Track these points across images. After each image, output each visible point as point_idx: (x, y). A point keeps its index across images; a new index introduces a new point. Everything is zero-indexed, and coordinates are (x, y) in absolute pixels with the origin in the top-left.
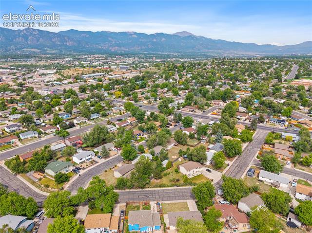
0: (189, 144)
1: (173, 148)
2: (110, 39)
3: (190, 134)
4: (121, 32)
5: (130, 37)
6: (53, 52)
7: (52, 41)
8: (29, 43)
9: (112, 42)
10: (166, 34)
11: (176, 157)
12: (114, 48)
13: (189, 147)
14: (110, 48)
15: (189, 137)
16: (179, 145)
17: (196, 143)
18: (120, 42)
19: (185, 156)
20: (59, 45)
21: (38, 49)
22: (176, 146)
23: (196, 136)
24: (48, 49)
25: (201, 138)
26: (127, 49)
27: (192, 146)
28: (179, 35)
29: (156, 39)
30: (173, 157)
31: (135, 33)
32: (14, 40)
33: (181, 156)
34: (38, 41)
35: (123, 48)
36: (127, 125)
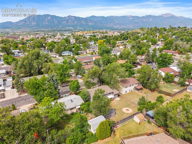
0: (164, 89)
1: (131, 92)
2: (114, 20)
3: (167, 74)
4: (122, 16)
5: (128, 19)
6: (81, 29)
7: (81, 23)
8: (69, 24)
9: (116, 22)
10: (153, 16)
11: (131, 111)
12: (116, 26)
13: (163, 95)
14: (114, 26)
15: (164, 79)
16: (145, 90)
17: (176, 90)
18: (121, 22)
19: (151, 113)
20: (84, 25)
21: (73, 27)
22: (138, 90)
23: (176, 79)
24: (78, 27)
25: (187, 83)
26: (125, 27)
27: (169, 94)
28: (163, 16)
29: (146, 19)
30: (124, 110)
31: (131, 16)
32: (62, 23)
33: (140, 111)
34: (74, 23)
35: (122, 26)
36: (90, 62)
